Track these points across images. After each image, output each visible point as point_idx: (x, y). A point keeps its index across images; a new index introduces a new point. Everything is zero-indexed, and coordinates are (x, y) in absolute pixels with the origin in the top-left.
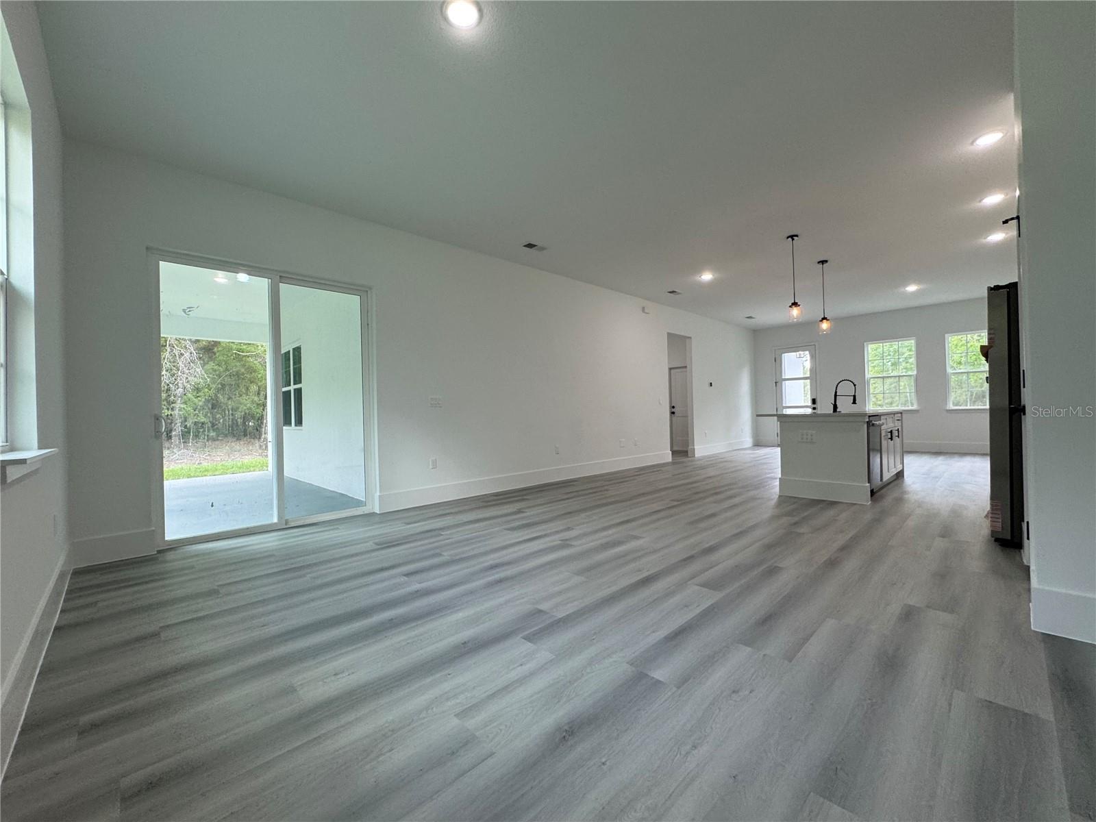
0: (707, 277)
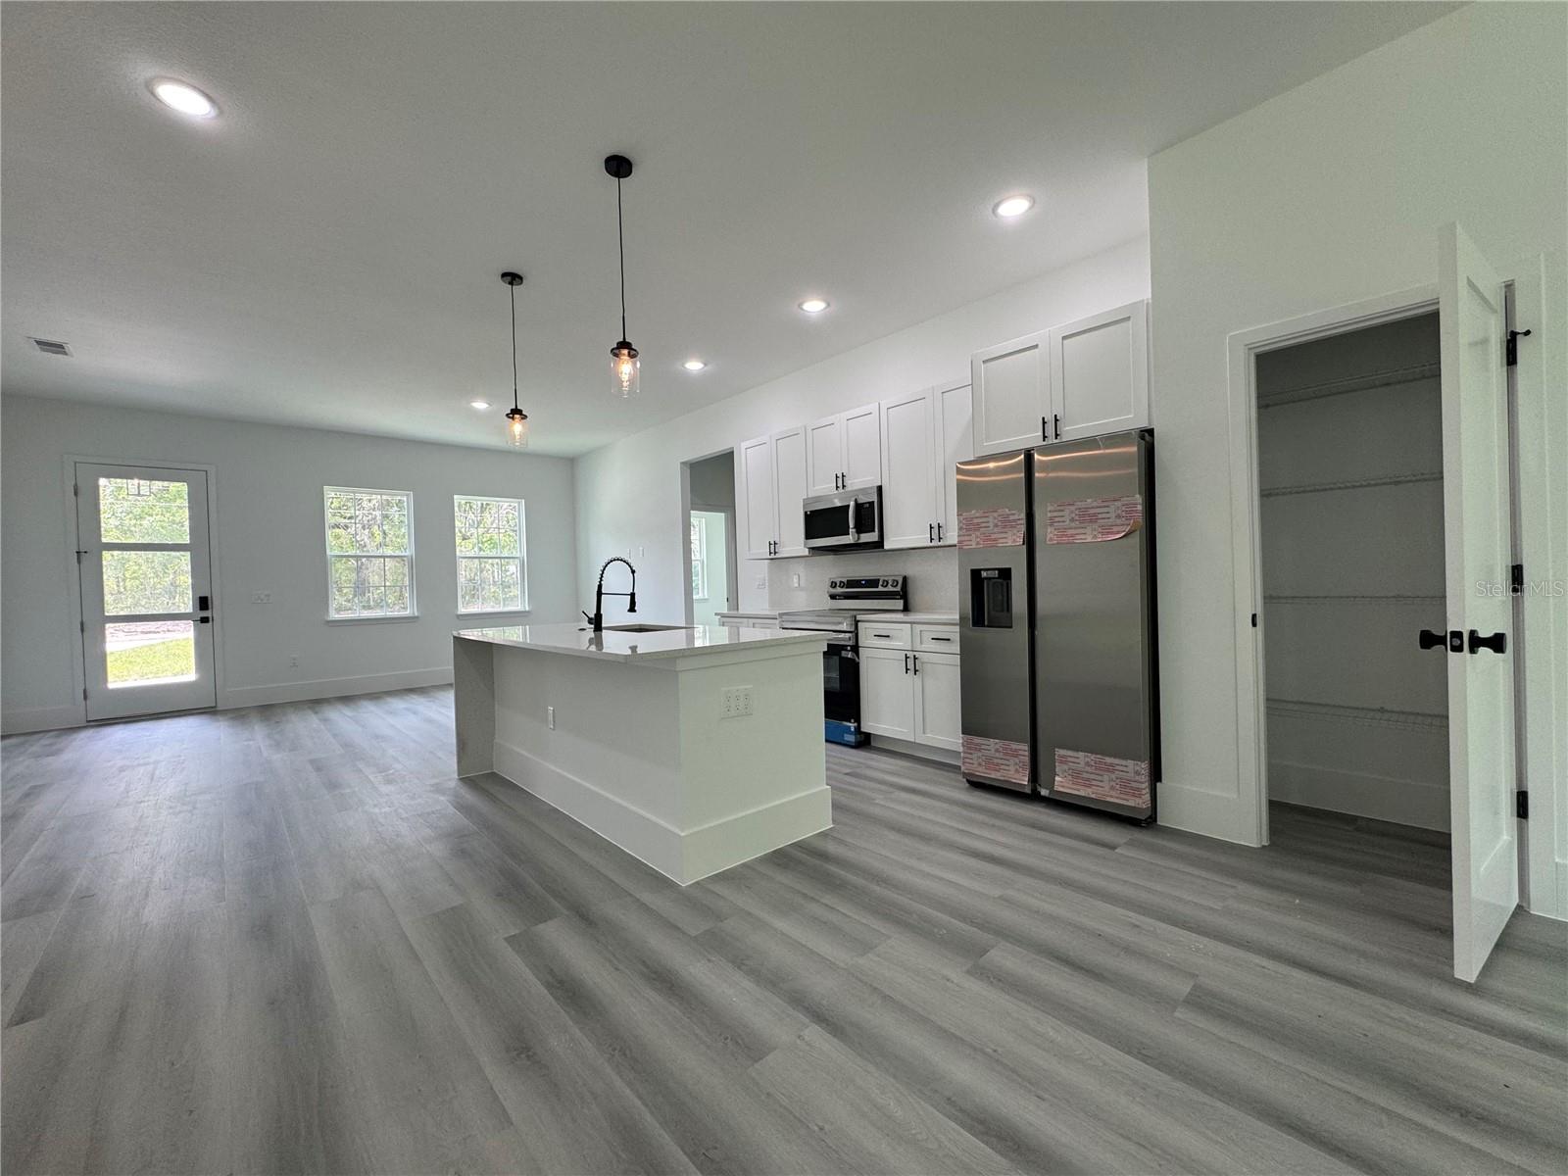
0: (185, 101)
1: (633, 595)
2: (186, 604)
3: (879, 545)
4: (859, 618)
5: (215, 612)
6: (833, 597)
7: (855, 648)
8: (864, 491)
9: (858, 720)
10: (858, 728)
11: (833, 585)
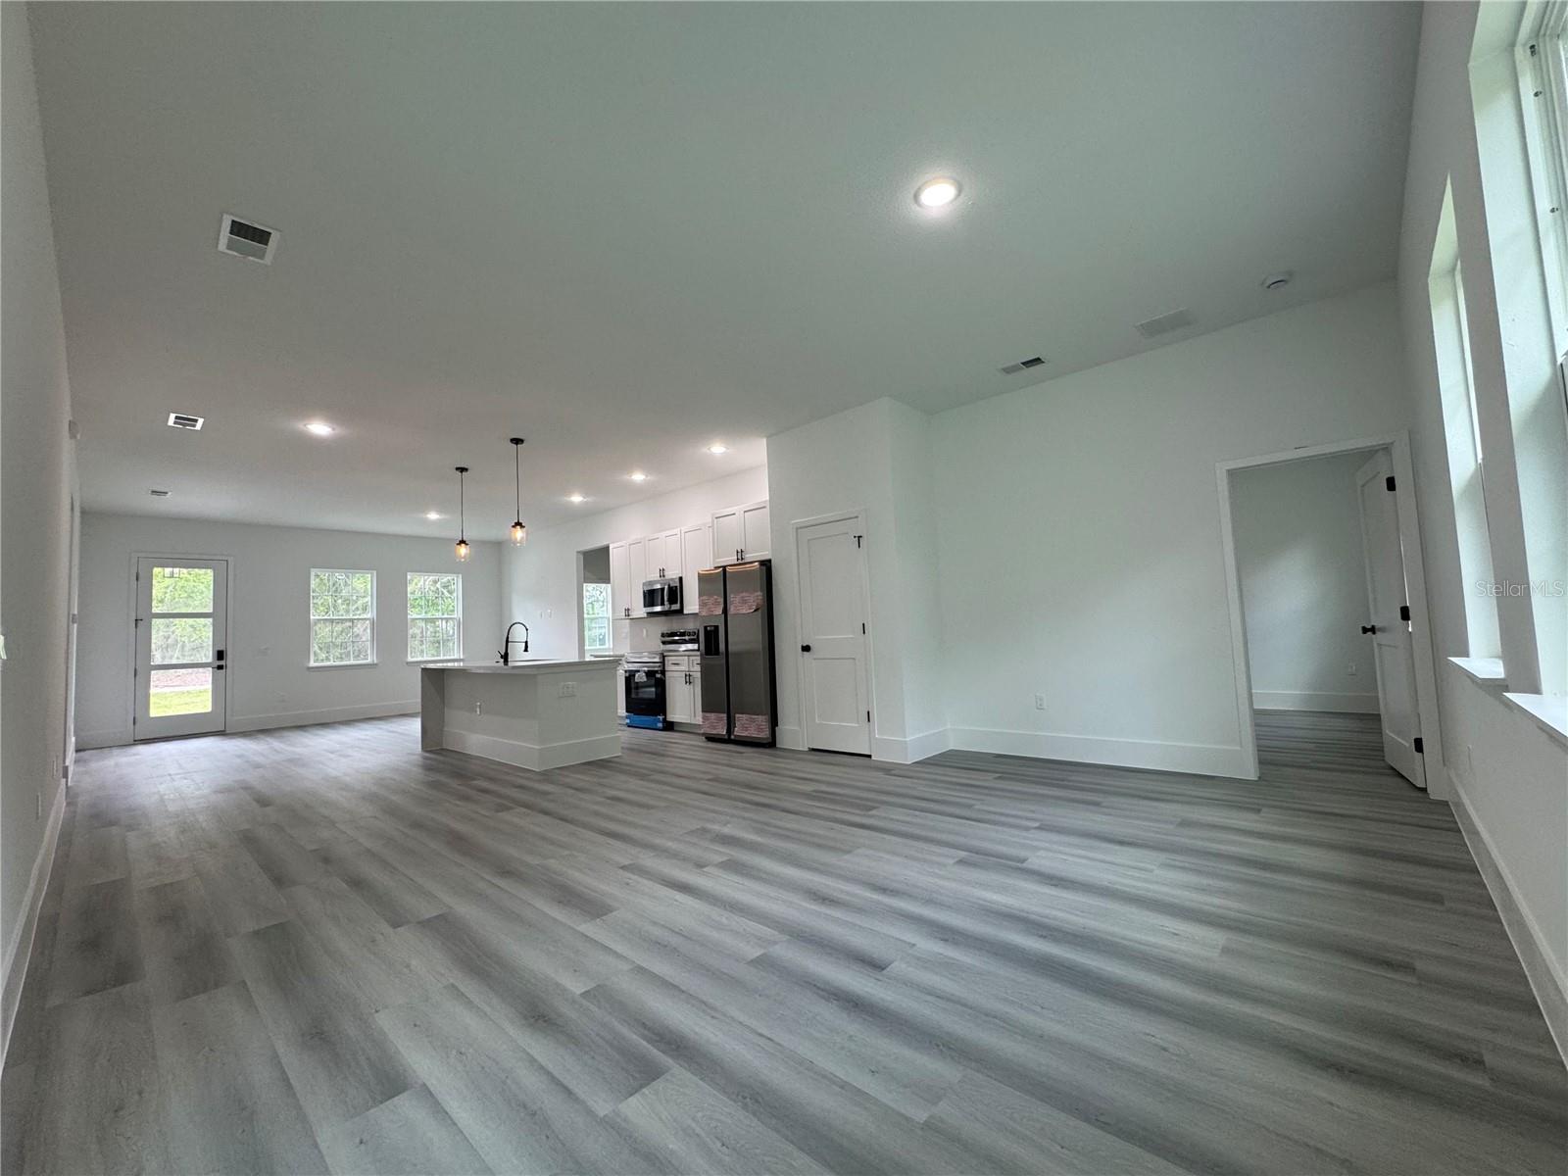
0: (319, 428)
1: (526, 642)
2: (208, 656)
3: (680, 611)
4: (665, 654)
5: (229, 660)
6: (664, 643)
7: (663, 672)
8: (672, 579)
9: (665, 714)
10: (665, 720)
11: (663, 635)
